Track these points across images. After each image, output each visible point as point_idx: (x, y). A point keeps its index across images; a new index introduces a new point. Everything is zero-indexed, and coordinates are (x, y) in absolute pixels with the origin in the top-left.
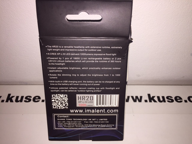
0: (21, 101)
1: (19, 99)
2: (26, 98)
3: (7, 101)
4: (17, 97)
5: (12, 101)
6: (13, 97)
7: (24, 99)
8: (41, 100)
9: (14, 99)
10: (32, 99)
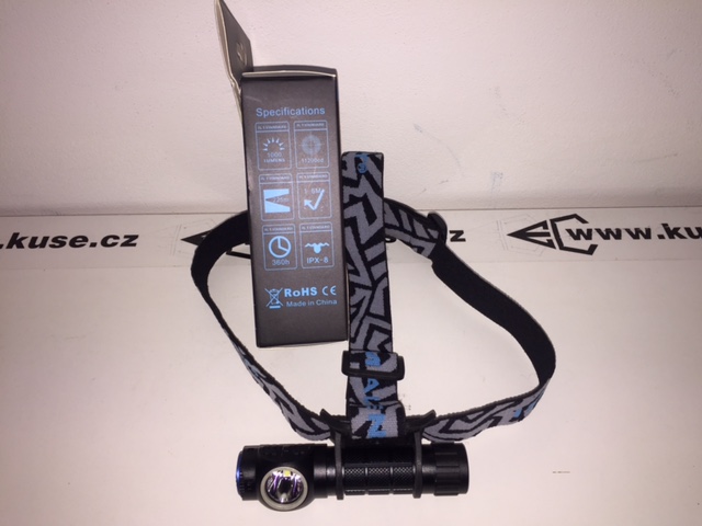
0: (43, 245)
1: (38, 242)
2: (55, 240)
3: (10, 246)
4: (34, 239)
5: (20, 246)
6: (23, 238)
7: (50, 242)
8: (88, 244)
9: (26, 243)
10: (68, 241)
